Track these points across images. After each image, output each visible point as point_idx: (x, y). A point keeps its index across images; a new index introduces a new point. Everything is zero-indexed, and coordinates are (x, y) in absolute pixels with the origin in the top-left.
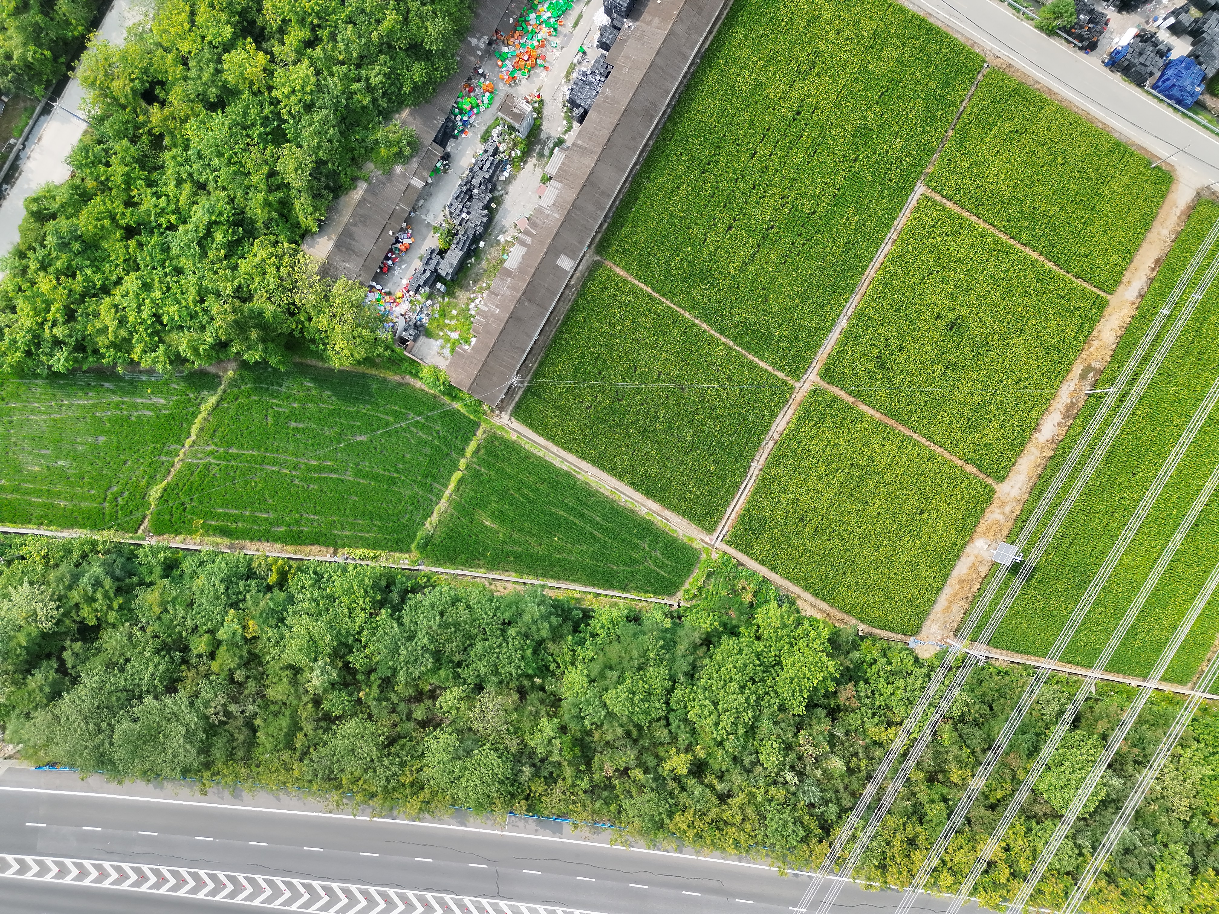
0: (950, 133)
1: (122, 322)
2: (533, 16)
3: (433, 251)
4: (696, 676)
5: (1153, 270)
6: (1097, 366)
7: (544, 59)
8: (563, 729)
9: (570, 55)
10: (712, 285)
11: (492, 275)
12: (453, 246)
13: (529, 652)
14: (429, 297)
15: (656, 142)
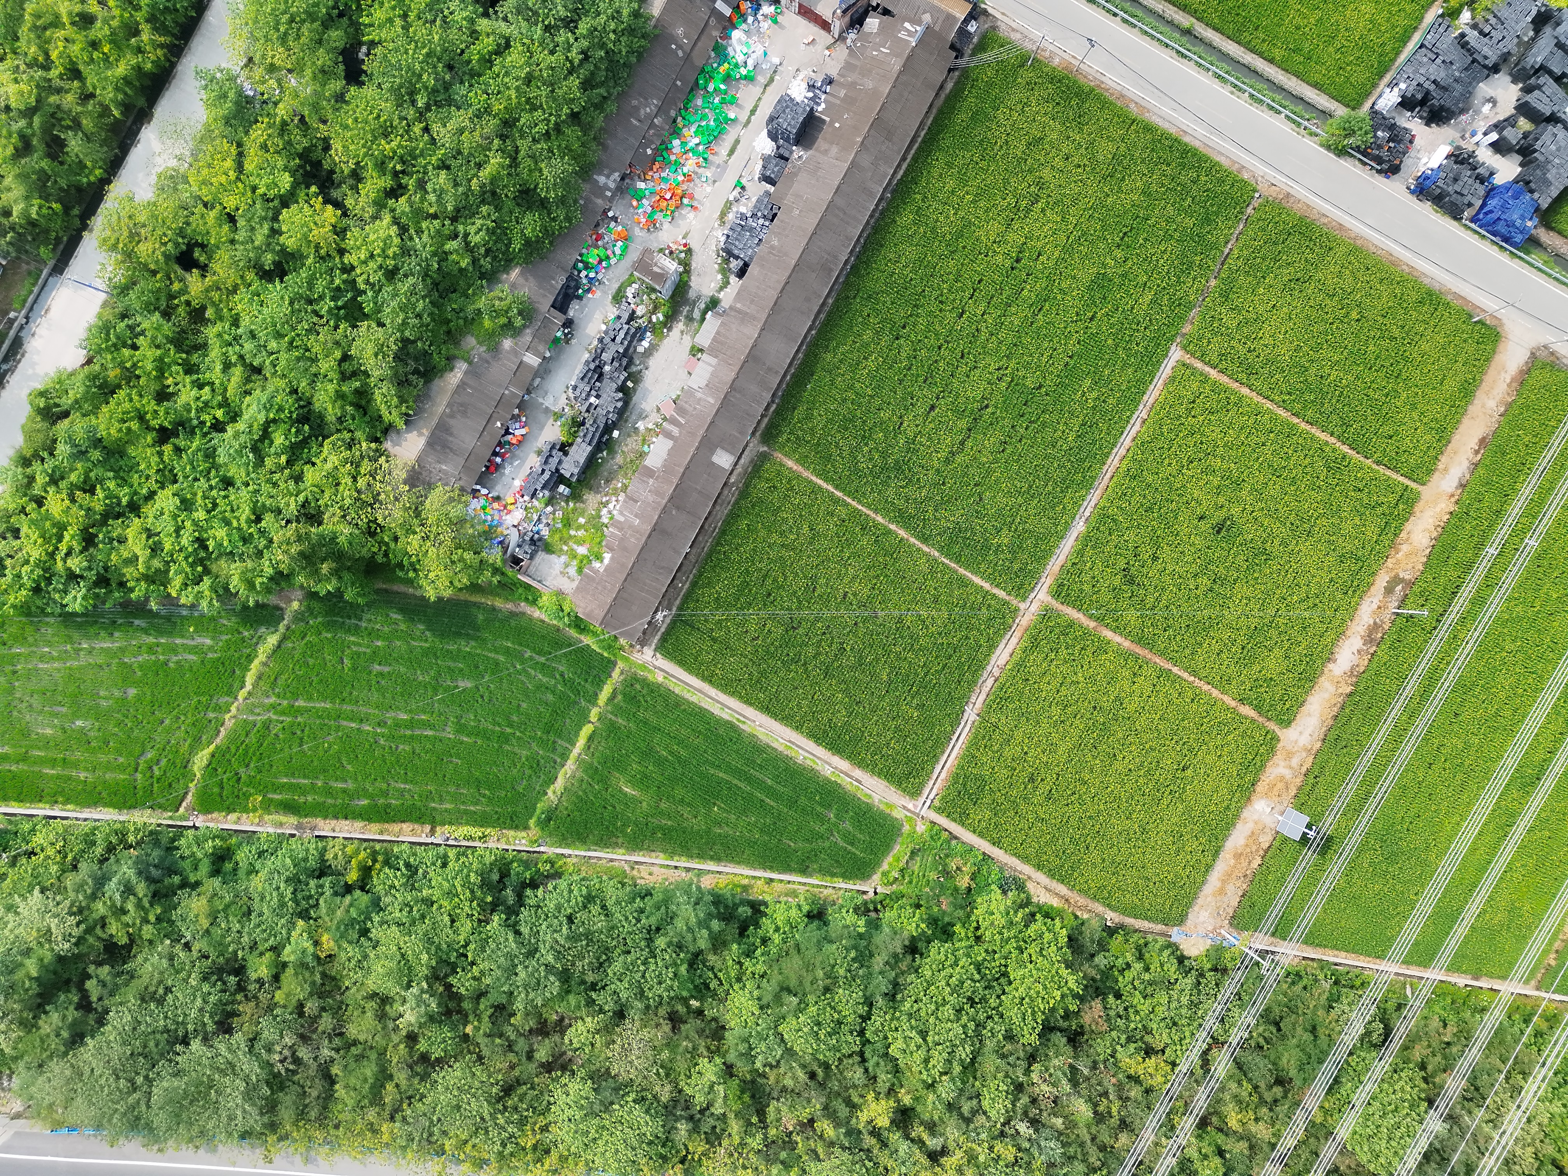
0: (1213, 283)
1: (156, 550)
2: (676, 142)
3: (553, 447)
4: (899, 997)
5: (1477, 452)
6: (1407, 577)
7: (691, 197)
8: (729, 1070)
9: (725, 190)
10: (910, 481)
11: (630, 472)
12: (579, 440)
13: (683, 969)
14: (550, 502)
15: (837, 300)
